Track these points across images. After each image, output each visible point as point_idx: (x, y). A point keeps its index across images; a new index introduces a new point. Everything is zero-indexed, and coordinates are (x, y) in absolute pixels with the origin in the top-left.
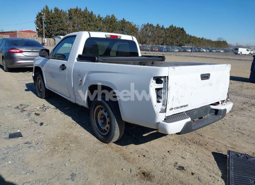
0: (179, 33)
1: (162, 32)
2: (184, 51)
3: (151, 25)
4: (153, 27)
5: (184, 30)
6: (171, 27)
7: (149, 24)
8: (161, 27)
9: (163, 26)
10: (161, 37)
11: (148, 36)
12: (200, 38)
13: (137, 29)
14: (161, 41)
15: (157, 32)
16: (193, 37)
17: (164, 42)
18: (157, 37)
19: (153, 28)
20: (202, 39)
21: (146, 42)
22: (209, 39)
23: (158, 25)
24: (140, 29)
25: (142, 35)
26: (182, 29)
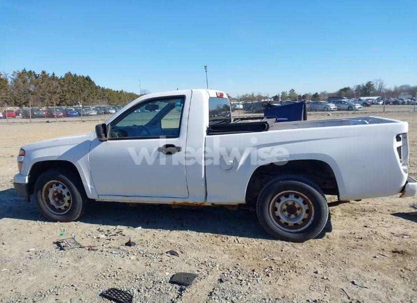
0: (84, 85)
1: (55, 84)
2: (105, 113)
3: (31, 73)
4: (35, 75)
5: (91, 80)
6: (68, 75)
7: (28, 70)
8: (50, 75)
9: (54, 74)
10: (55, 92)
11: (30, 91)
12: (118, 91)
13: (6, 81)
14: (56, 100)
15: (44, 84)
16: (108, 90)
17: (61, 102)
18: (47, 94)
19: (36, 78)
20: (121, 92)
21: (27, 102)
22: (131, 92)
23: (44, 72)
24: (10, 80)
25: (17, 91)
26: (88, 79)
